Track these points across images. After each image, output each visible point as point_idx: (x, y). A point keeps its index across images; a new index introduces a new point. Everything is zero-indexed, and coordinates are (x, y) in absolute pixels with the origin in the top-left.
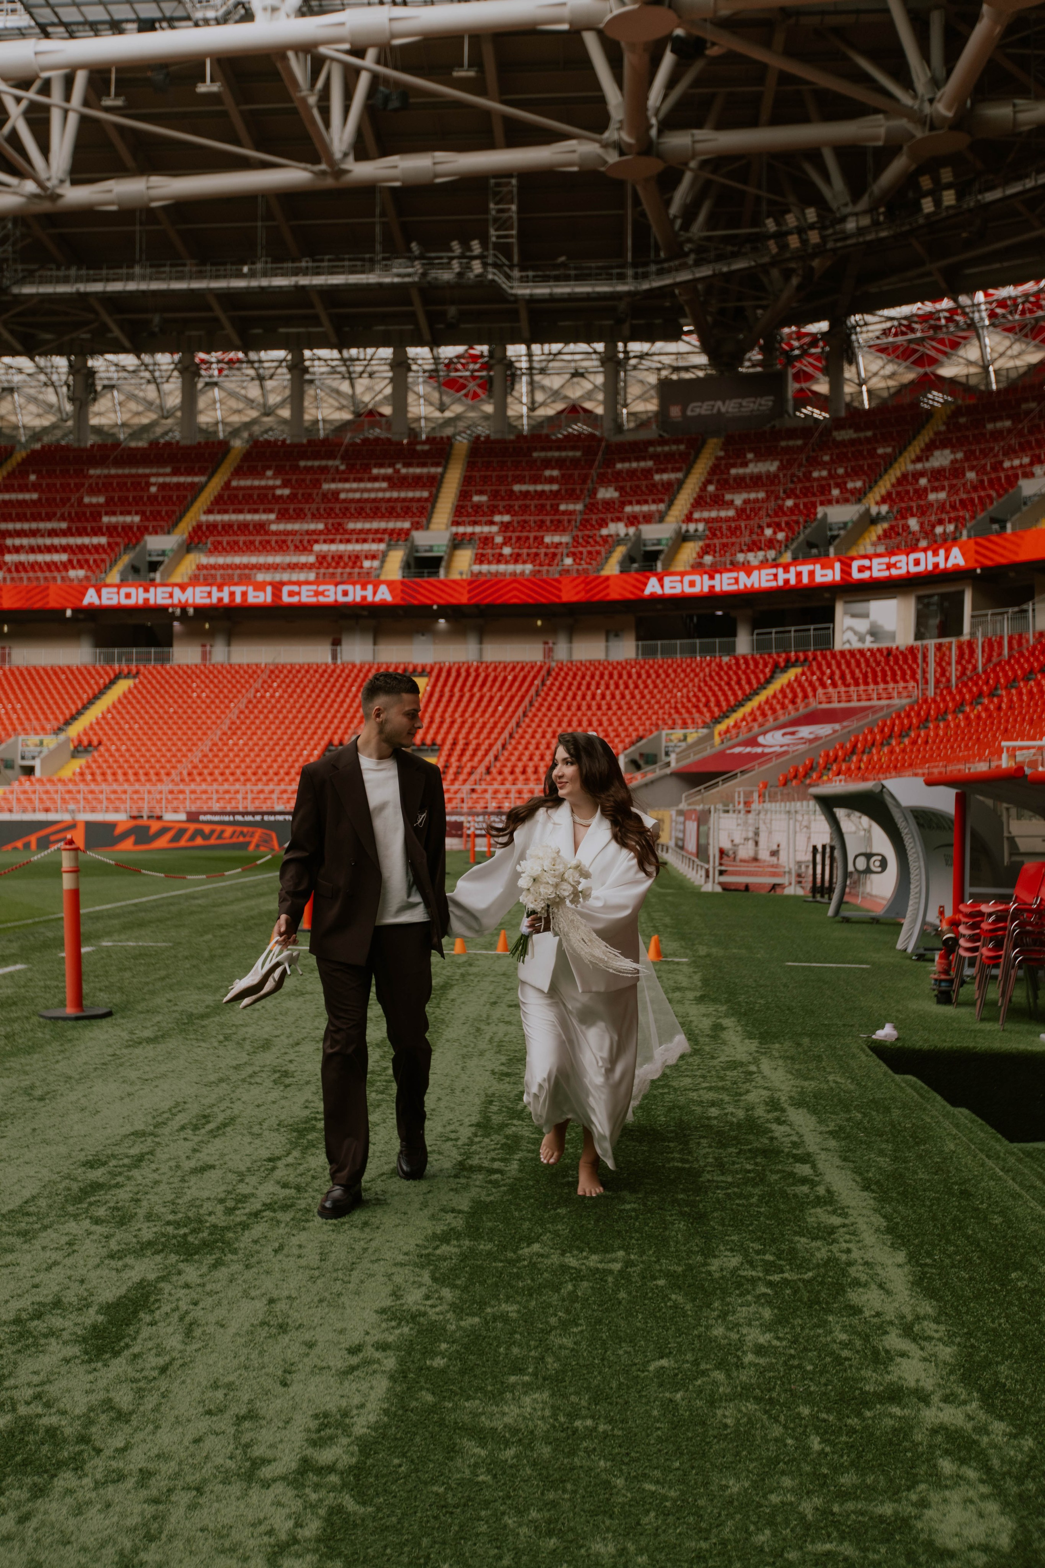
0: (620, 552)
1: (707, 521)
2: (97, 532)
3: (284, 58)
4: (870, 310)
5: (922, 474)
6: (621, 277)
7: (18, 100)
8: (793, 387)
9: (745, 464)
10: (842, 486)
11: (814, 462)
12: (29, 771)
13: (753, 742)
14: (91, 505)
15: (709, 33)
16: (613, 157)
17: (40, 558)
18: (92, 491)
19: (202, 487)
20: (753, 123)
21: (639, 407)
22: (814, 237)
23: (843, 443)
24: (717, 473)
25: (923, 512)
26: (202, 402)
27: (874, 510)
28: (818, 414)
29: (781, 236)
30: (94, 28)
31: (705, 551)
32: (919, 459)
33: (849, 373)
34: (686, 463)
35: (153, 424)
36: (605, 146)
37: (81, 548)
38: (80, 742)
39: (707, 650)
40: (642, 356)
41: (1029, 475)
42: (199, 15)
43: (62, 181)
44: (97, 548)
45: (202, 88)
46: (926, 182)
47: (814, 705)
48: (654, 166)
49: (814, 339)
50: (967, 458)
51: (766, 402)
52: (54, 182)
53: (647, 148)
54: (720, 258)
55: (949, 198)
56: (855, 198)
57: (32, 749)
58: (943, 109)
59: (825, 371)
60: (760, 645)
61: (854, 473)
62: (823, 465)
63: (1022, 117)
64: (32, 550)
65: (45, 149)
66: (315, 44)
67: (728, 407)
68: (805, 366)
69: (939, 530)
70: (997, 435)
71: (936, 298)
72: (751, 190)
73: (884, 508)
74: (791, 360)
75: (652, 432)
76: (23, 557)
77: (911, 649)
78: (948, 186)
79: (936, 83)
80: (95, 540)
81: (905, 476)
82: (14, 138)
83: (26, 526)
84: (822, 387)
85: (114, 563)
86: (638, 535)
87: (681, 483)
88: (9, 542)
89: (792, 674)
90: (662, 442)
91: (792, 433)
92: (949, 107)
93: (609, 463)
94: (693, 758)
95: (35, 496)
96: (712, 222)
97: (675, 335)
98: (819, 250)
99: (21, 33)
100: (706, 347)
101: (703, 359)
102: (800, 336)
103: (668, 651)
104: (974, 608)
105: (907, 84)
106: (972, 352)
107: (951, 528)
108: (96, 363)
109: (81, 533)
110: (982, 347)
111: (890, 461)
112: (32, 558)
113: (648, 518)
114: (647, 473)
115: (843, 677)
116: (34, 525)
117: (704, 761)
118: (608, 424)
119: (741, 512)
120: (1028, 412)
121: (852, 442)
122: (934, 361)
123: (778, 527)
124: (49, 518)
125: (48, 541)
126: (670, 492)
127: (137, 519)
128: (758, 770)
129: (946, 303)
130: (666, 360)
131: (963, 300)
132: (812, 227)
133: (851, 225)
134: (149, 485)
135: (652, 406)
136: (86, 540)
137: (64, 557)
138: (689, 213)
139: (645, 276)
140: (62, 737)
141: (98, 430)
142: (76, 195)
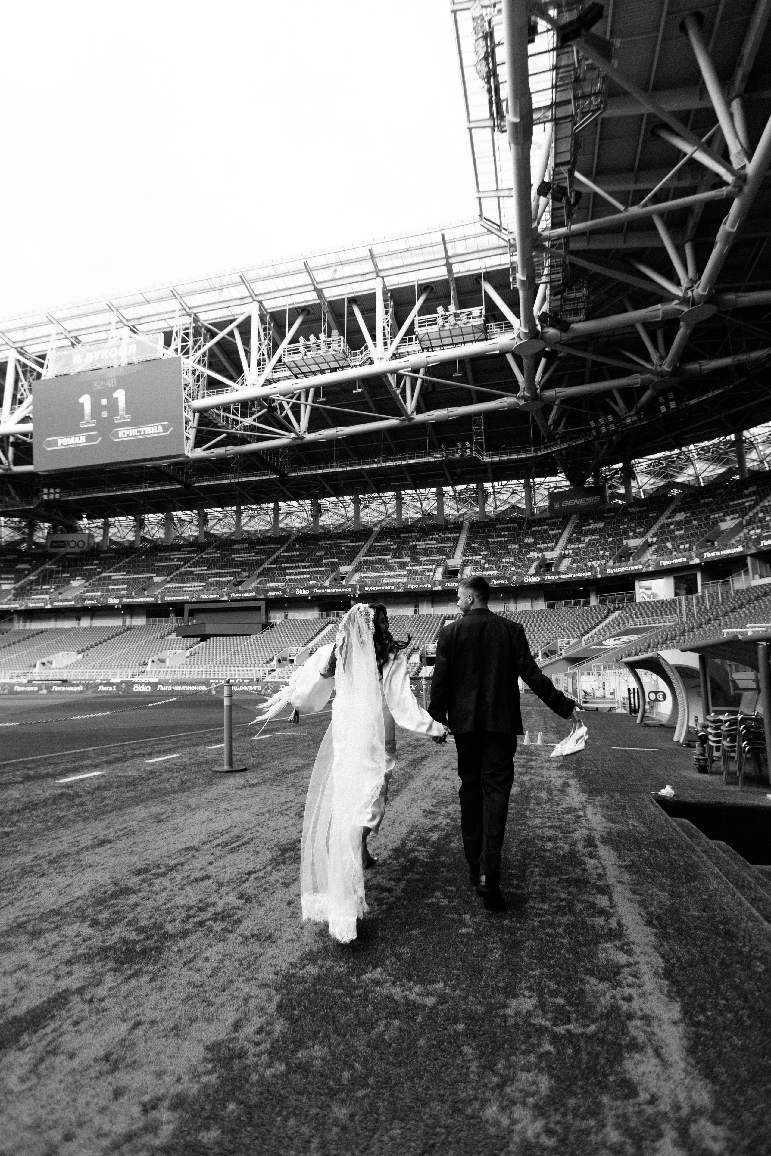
0: (535, 564)
1: (573, 549)
2: (321, 566)
3: (386, 376)
4: (641, 457)
5: (671, 524)
6: (529, 451)
7: (288, 403)
8: (608, 492)
9: (589, 525)
10: (634, 531)
11: (620, 522)
12: (292, 661)
13: (600, 644)
14: (319, 556)
15: (558, 348)
16: (522, 403)
17: (299, 577)
18: (319, 551)
19: (362, 547)
20: (582, 383)
21: (541, 504)
22: (612, 427)
23: (633, 513)
24: (577, 529)
25: (673, 539)
26: (362, 515)
27: (650, 540)
28: (620, 502)
29: (597, 428)
30: (314, 373)
31: (573, 562)
32: (669, 518)
33: (633, 484)
34: (563, 526)
35: (344, 523)
36: (518, 398)
37: (315, 572)
39: (577, 604)
40: (541, 484)
41: (722, 521)
42: (353, 364)
43: (305, 432)
44: (321, 572)
45: (355, 391)
46: (661, 400)
47: (628, 626)
48: (539, 404)
49: (617, 471)
50: (692, 516)
51: (597, 498)
52: (302, 433)
53: (536, 397)
54: (571, 440)
55: (673, 405)
56: (630, 410)
57: (294, 653)
58: (665, 368)
59: (622, 484)
60: (602, 602)
61: (640, 525)
62: (625, 523)
63: (703, 367)
64: (296, 574)
65: (298, 421)
66: (398, 370)
67: (580, 502)
68: (613, 482)
69: (682, 547)
70: (706, 505)
71: (671, 449)
72: (583, 411)
73: (655, 539)
74: (606, 480)
75: (547, 514)
76: (293, 577)
77: (674, 600)
78: (672, 400)
79: (662, 358)
80: (320, 569)
81: (663, 525)
82: (287, 417)
83: (294, 565)
84: (622, 491)
85: (327, 578)
86: (543, 556)
87: (561, 535)
88: (287, 571)
89: (617, 613)
90: (552, 518)
91: (609, 511)
92: (669, 367)
93: (529, 528)
94: (572, 652)
95: (298, 553)
96: (566, 426)
97: (555, 474)
98: (615, 432)
99: (288, 378)
100: (568, 478)
101: (568, 483)
102: (610, 471)
103: (559, 606)
104: (702, 581)
105: (649, 360)
106: (690, 471)
107: (687, 546)
108: (322, 501)
109: (315, 566)
110: (695, 468)
111: (656, 520)
112: (296, 577)
113: (547, 549)
114: (546, 531)
115: (641, 614)
116: (297, 564)
117: (578, 652)
118: (528, 512)
119: (588, 545)
120: (720, 494)
121: (637, 512)
122: (672, 476)
123: (606, 550)
124: (303, 561)
125: (302, 570)
126: (556, 538)
127: (337, 560)
128: (603, 656)
129: (676, 451)
130: (552, 484)
131: (684, 449)
132: (611, 423)
133: (628, 421)
134: (341, 547)
135: (547, 504)
136: (317, 569)
137: (308, 576)
138: (557, 423)
139: (539, 450)
140: (306, 648)
141: (322, 527)
142: (310, 437)
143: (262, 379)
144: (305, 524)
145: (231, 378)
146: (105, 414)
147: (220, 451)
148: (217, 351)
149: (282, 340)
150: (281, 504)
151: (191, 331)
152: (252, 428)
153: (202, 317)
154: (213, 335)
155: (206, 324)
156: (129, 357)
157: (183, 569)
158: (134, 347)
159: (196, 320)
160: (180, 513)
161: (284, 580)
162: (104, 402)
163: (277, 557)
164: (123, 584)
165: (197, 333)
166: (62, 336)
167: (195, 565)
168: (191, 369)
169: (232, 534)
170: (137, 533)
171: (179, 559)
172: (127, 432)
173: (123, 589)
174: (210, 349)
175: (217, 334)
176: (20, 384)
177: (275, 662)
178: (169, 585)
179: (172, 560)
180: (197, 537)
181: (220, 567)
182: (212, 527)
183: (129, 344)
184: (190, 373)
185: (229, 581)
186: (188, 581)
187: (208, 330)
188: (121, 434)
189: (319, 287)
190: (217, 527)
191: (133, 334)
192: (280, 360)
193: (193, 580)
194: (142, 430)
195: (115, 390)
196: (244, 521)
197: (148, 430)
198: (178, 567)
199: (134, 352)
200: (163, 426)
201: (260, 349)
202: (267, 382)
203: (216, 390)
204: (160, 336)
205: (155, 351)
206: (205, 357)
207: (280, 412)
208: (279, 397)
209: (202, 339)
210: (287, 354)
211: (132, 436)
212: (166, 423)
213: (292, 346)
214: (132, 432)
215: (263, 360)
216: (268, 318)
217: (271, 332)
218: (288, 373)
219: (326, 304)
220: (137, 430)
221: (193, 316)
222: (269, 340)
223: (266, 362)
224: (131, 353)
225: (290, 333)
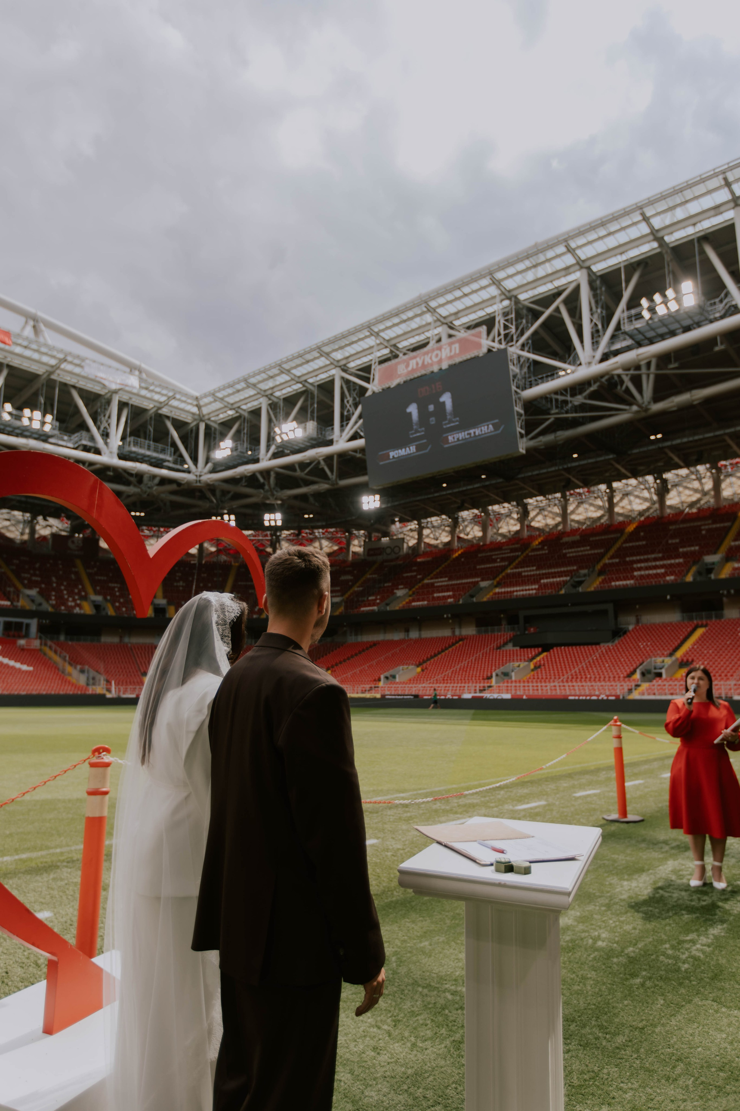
2: (678, 556)
7: (628, 375)
12: (660, 675)
14: (672, 544)
17: (651, 572)
18: (672, 537)
19: (729, 528)
26: (723, 486)
30: (663, 337)
35: (699, 500)
37: (671, 565)
38: (682, 660)
42: (712, 317)
43: (649, 403)
44: (679, 564)
45: (717, 349)
52: (646, 403)
57: (659, 664)
64: (647, 568)
65: (640, 390)
76: (643, 573)
80: (677, 561)
82: (627, 391)
83: (642, 557)
85: (688, 571)
88: (635, 566)
95: (644, 543)
99: (628, 349)
108: (668, 476)
109: (669, 558)
112: (647, 572)
116: (646, 557)
124: (653, 552)
125: (654, 564)
127: (697, 548)
134: (701, 530)
136: (673, 561)
137: (663, 571)
140: (673, 658)
141: (671, 507)
142: (657, 407)
143: (599, 355)
144: (645, 505)
145: (554, 355)
146: (433, 420)
147: (549, 438)
148: (543, 334)
149: (617, 304)
150: (615, 485)
151: (513, 316)
152: (583, 408)
153: (522, 297)
154: (537, 315)
155: (526, 303)
156: (451, 357)
157: (509, 571)
158: (457, 346)
159: (517, 301)
160: (496, 507)
161: (633, 577)
162: (431, 408)
163: (619, 550)
164: (448, 591)
165: (519, 316)
166: (382, 346)
167: (522, 564)
168: (515, 356)
169: (557, 525)
170: (452, 533)
171: (503, 560)
172: (456, 436)
173: (449, 597)
174: (535, 333)
175: (542, 313)
176: (345, 401)
177: (637, 676)
178: (497, 590)
179: (494, 561)
180: (517, 532)
181: (550, 567)
182: (533, 519)
183: (450, 344)
184: (515, 362)
185: (565, 583)
186: (517, 584)
187: (530, 310)
188: (450, 438)
189: (660, 235)
190: (540, 518)
191: (452, 332)
192: (618, 328)
193: (523, 583)
194: (472, 431)
195: (441, 394)
196: (570, 508)
197: (478, 432)
198: (505, 568)
199: (457, 351)
200: (493, 425)
201: (592, 321)
202: (605, 357)
203: (544, 375)
204: (484, 329)
205: (479, 345)
206: (530, 341)
207: (619, 387)
208: (619, 371)
209: (524, 321)
210: (626, 321)
211: (463, 440)
212: (496, 421)
213: (633, 312)
214: (462, 435)
215: (598, 331)
216: (598, 282)
217: (603, 298)
218: (629, 342)
219: (669, 251)
220: (466, 433)
221: (513, 299)
222: (602, 308)
223: (601, 333)
224: (453, 353)
225: (626, 295)
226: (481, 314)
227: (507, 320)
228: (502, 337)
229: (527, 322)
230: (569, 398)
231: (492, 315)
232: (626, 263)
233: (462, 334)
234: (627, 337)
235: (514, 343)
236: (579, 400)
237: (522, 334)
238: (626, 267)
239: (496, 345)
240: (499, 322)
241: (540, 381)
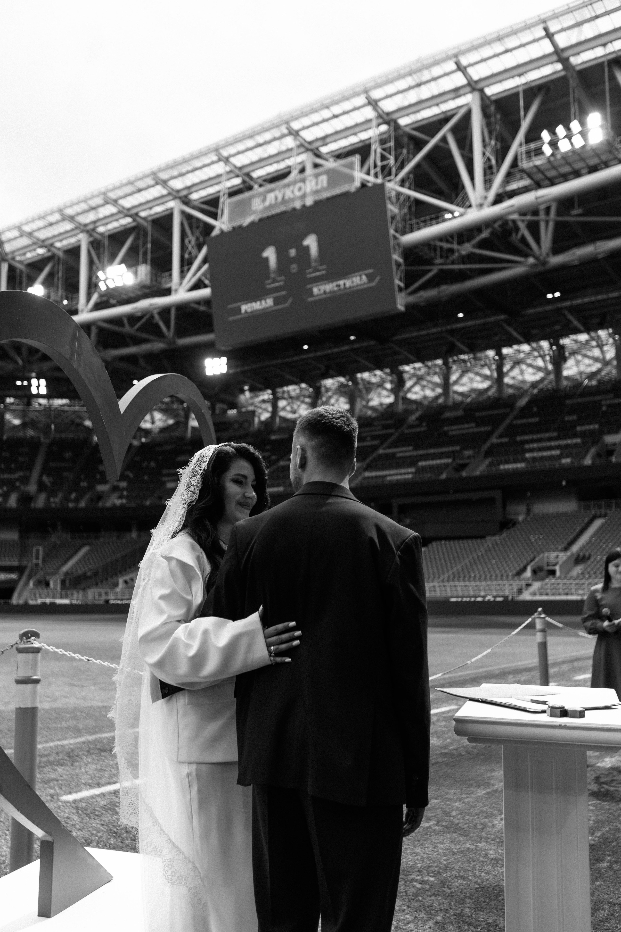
2: (575, 436)
7: (525, 221)
12: (553, 573)
14: (569, 421)
17: (545, 454)
18: (569, 414)
30: (565, 178)
35: (599, 371)
37: (567, 446)
38: (578, 556)
43: (548, 255)
44: (576, 445)
52: (544, 255)
57: (552, 560)
64: (540, 449)
65: (538, 240)
76: (535, 454)
80: (574, 441)
82: (523, 239)
83: (535, 437)
85: (586, 453)
88: (527, 446)
95: (537, 419)
99: (527, 189)
108: (566, 341)
109: (566, 437)
112: (540, 454)
116: (539, 436)
124: (547, 431)
125: (548, 444)
127: (596, 426)
134: (601, 406)
136: (569, 442)
137: (557, 452)
140: (569, 553)
141: (567, 378)
142: (556, 260)
143: (492, 195)
144: (539, 376)
145: (439, 194)
146: (294, 268)
147: (432, 293)
148: (426, 167)
149: (514, 137)
150: (505, 351)
151: (392, 144)
152: (470, 258)
153: (403, 121)
154: (419, 144)
155: (408, 129)
156: (316, 192)
157: (381, 451)
158: (324, 178)
159: (397, 127)
160: (366, 375)
161: (524, 460)
162: (293, 252)
163: (509, 427)
165: (399, 145)
166: (232, 175)
167: (397, 443)
168: (393, 194)
169: (437, 398)
171: (374, 438)
172: (322, 288)
174: (418, 166)
175: (426, 143)
176: (187, 241)
177: (528, 573)
178: (367, 474)
180: (391, 405)
181: (430, 446)
182: (409, 390)
183: (317, 176)
184: (394, 200)
185: (447, 466)
186: (390, 467)
187: (412, 138)
188: (315, 290)
189: (565, 55)
190: (417, 389)
191: (319, 161)
192: (515, 164)
193: (398, 466)
194: (341, 282)
195: (304, 236)
196: (454, 377)
197: (348, 283)
198: (375, 448)
199: (325, 184)
200: (367, 275)
201: (484, 154)
202: (499, 199)
203: (428, 217)
204: (357, 159)
205: (351, 179)
206: (411, 176)
207: (514, 235)
208: (515, 216)
209: (405, 151)
210: (524, 156)
211: (330, 292)
212: (370, 271)
213: (533, 146)
214: (329, 287)
215: (491, 167)
216: (493, 108)
217: (498, 127)
218: (526, 182)
219: (575, 75)
220: (335, 284)
221: (392, 124)
222: (497, 139)
223: (495, 170)
224: (319, 187)
225: (525, 125)
226: (353, 140)
227: (384, 149)
228: (378, 169)
229: (408, 153)
230: (455, 246)
231: (367, 142)
232: (525, 87)
233: (331, 164)
234: (525, 176)
235: (392, 177)
236: (467, 248)
237: (402, 167)
238: (525, 91)
239: (371, 179)
240: (375, 151)
241: (422, 224)
